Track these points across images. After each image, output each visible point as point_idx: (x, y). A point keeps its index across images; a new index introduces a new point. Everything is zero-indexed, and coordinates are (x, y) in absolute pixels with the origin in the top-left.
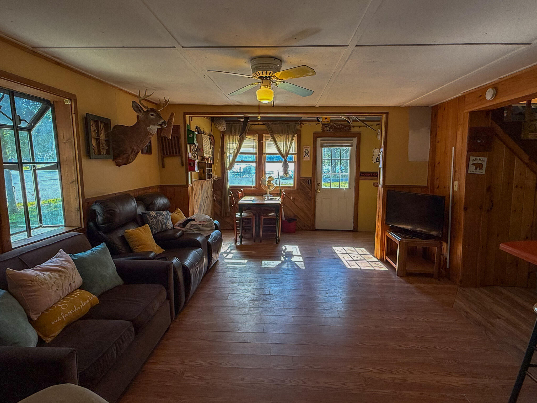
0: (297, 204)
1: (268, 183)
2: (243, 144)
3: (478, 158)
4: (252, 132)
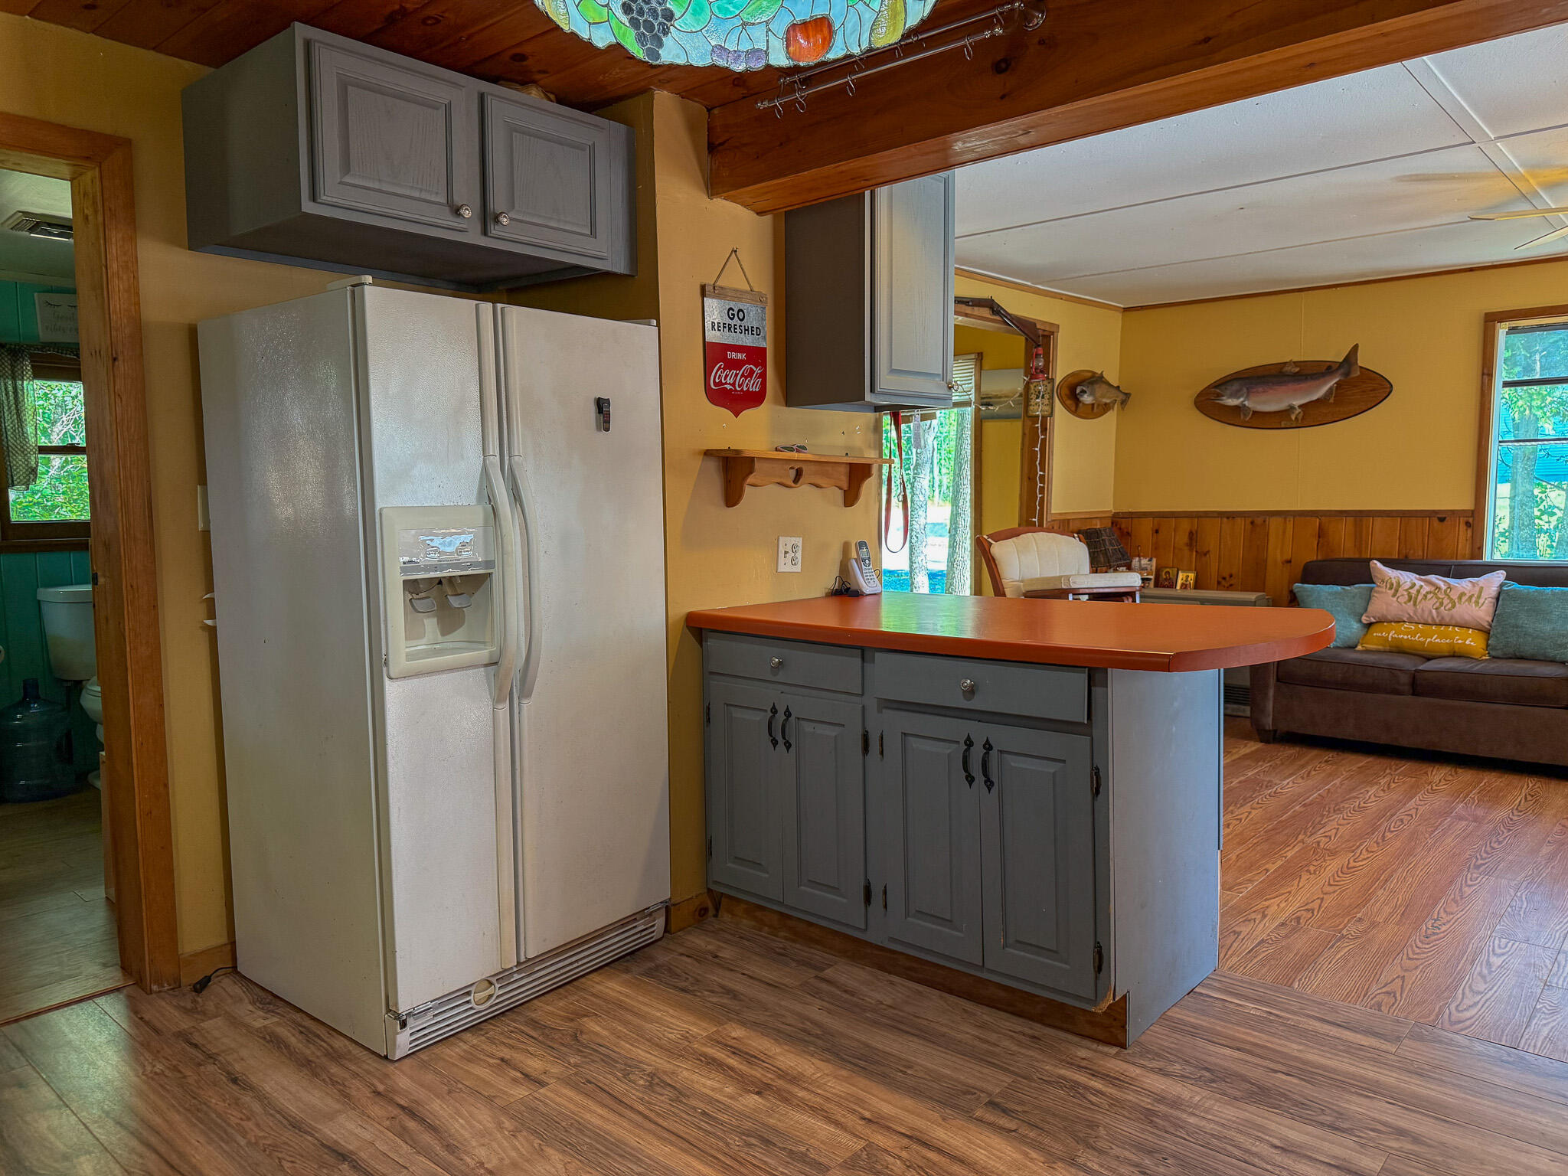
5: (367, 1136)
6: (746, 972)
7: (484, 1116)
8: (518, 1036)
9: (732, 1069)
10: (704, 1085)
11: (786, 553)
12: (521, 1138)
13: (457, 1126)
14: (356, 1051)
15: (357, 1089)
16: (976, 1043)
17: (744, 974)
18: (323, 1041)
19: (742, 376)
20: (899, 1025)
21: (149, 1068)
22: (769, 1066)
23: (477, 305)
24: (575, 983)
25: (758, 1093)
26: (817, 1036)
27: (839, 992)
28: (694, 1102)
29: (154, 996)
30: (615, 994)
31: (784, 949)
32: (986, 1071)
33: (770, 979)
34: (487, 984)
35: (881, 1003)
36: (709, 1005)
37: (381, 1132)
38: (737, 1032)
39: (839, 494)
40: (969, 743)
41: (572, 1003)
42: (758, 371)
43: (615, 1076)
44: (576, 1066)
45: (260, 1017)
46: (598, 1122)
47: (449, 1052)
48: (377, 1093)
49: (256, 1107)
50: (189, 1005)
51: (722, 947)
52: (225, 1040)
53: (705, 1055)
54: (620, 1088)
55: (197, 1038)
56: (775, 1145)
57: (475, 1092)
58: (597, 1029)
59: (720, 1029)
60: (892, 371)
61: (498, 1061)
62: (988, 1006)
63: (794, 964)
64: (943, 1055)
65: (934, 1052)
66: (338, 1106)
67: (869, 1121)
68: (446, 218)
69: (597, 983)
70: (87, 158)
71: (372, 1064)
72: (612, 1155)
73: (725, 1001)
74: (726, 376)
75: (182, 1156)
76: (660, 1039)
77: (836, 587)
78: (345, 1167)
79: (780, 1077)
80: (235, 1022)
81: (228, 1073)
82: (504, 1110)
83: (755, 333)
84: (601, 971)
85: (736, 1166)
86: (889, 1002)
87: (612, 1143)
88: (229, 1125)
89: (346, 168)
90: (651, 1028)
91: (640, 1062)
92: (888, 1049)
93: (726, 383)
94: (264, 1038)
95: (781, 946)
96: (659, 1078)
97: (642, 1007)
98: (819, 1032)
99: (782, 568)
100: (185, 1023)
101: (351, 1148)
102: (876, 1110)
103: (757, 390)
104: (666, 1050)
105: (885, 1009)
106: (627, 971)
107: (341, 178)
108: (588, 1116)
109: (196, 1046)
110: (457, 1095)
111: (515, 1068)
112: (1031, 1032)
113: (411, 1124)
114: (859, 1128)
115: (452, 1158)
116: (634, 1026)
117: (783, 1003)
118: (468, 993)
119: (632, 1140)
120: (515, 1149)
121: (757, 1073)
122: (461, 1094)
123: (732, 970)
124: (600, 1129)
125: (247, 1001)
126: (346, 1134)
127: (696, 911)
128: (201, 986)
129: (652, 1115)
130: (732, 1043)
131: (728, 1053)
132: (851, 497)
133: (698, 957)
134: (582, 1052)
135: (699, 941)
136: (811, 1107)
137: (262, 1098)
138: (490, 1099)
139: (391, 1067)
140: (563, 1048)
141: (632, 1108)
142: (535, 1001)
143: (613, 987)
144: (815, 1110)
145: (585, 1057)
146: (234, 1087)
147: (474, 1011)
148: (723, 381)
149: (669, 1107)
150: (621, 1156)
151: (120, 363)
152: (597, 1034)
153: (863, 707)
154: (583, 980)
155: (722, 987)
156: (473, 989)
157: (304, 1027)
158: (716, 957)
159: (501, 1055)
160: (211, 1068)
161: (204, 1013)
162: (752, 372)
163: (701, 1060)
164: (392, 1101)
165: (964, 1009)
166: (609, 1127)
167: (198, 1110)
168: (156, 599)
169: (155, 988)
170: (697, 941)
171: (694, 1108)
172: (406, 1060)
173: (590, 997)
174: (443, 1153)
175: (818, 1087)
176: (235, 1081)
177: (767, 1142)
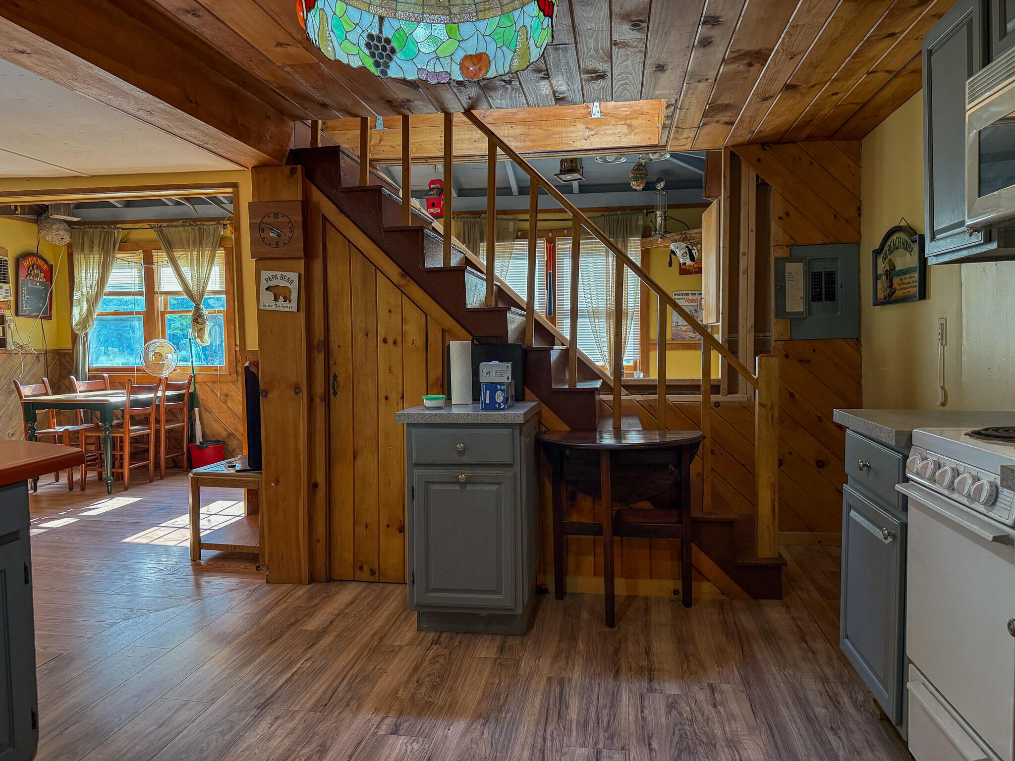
0: (231, 407)
1: (154, 359)
2: (112, 274)
3: (279, 274)
4: (125, 246)
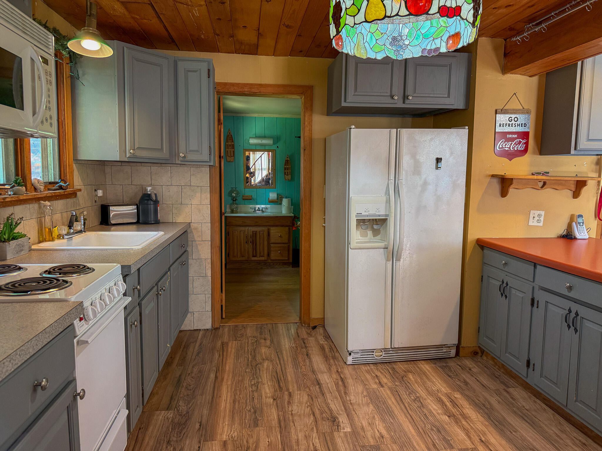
5: (328, 381)
6: (477, 378)
7: (360, 388)
8: (386, 371)
9: (446, 406)
10: (432, 407)
11: (534, 217)
12: (365, 398)
13: (351, 388)
14: (340, 359)
15: (334, 369)
16: (553, 435)
17: (476, 379)
18: (334, 353)
19: (515, 144)
20: (524, 416)
21: (291, 345)
22: (460, 410)
23: (390, 130)
24: (415, 362)
25: (448, 416)
26: (487, 408)
27: (509, 398)
28: (424, 410)
29: (303, 327)
30: (425, 369)
31: (499, 376)
32: (548, 446)
33: (485, 384)
34: (380, 351)
35: (524, 407)
36: (455, 384)
37: (332, 382)
38: (458, 395)
39: (570, 194)
40: (570, 311)
41: (409, 367)
42: (524, 141)
43: (406, 392)
44: (396, 385)
45: (323, 341)
46: (390, 403)
47: (364, 368)
48: (338, 371)
49: (308, 364)
50: (309, 332)
51: (475, 367)
52: (311, 344)
53: (440, 398)
54: (405, 396)
55: (306, 341)
56: (441, 433)
57: (362, 381)
58: (411, 377)
59: (452, 393)
60: (589, 140)
61: (375, 375)
62: (573, 425)
63: (498, 382)
64: (534, 433)
65: (531, 431)
66: (326, 371)
67: (482, 441)
68: (389, 100)
69: (422, 364)
70: (302, 93)
71: (342, 363)
72: (387, 414)
73: (462, 385)
74: (506, 145)
75: (285, 368)
76: (429, 387)
77: (563, 234)
78: (318, 387)
79: (461, 415)
80: (317, 340)
81: (307, 352)
82: (367, 389)
83: (523, 126)
84: (426, 361)
85: (423, 433)
86: (527, 408)
87: (390, 411)
88: (299, 366)
89: (356, 90)
90: (429, 383)
91: (417, 392)
92: (512, 423)
93: (506, 147)
94: (320, 347)
95: (499, 374)
96: (419, 399)
97: (430, 376)
98: (489, 407)
99: (531, 223)
100: (305, 336)
101: (322, 382)
102: (488, 439)
103: (523, 149)
104: (428, 391)
105: (523, 410)
106: (435, 364)
107: (354, 93)
108: (389, 401)
109: (304, 343)
110: (357, 380)
111: (378, 379)
112: (584, 441)
113: (340, 383)
114: (476, 442)
115: (344, 396)
116: (424, 381)
117: (483, 393)
118: (373, 352)
119: (396, 412)
120: (362, 401)
121: (454, 410)
122: (359, 381)
123: (472, 376)
124: (389, 405)
125: (323, 335)
126: (323, 379)
127: (472, 352)
128: (314, 328)
129: (408, 408)
130: (453, 398)
131: (449, 401)
132: (576, 194)
133: (463, 368)
134: (401, 382)
135: (468, 363)
136: (464, 428)
137: (311, 361)
138: (365, 385)
139: (346, 366)
140: (397, 379)
141: (403, 404)
142: (398, 363)
143: (426, 367)
144: (464, 429)
145: (401, 384)
146: (306, 357)
147: (374, 358)
148: (504, 147)
149: (415, 408)
150: (390, 415)
151: (306, 151)
152: (410, 379)
153: (533, 287)
154: (418, 361)
155: (464, 380)
156: (375, 351)
157: (331, 347)
158: (470, 370)
159: (377, 374)
160: (304, 350)
161: (311, 335)
162: (520, 142)
163: (437, 399)
164: (340, 375)
165: (560, 422)
166: (393, 406)
167: (295, 359)
168: (311, 217)
169: (304, 325)
170: (467, 362)
171: (423, 412)
172: (351, 366)
173: (416, 368)
174: (343, 394)
175: (472, 424)
176: (307, 355)
177: (439, 431)
